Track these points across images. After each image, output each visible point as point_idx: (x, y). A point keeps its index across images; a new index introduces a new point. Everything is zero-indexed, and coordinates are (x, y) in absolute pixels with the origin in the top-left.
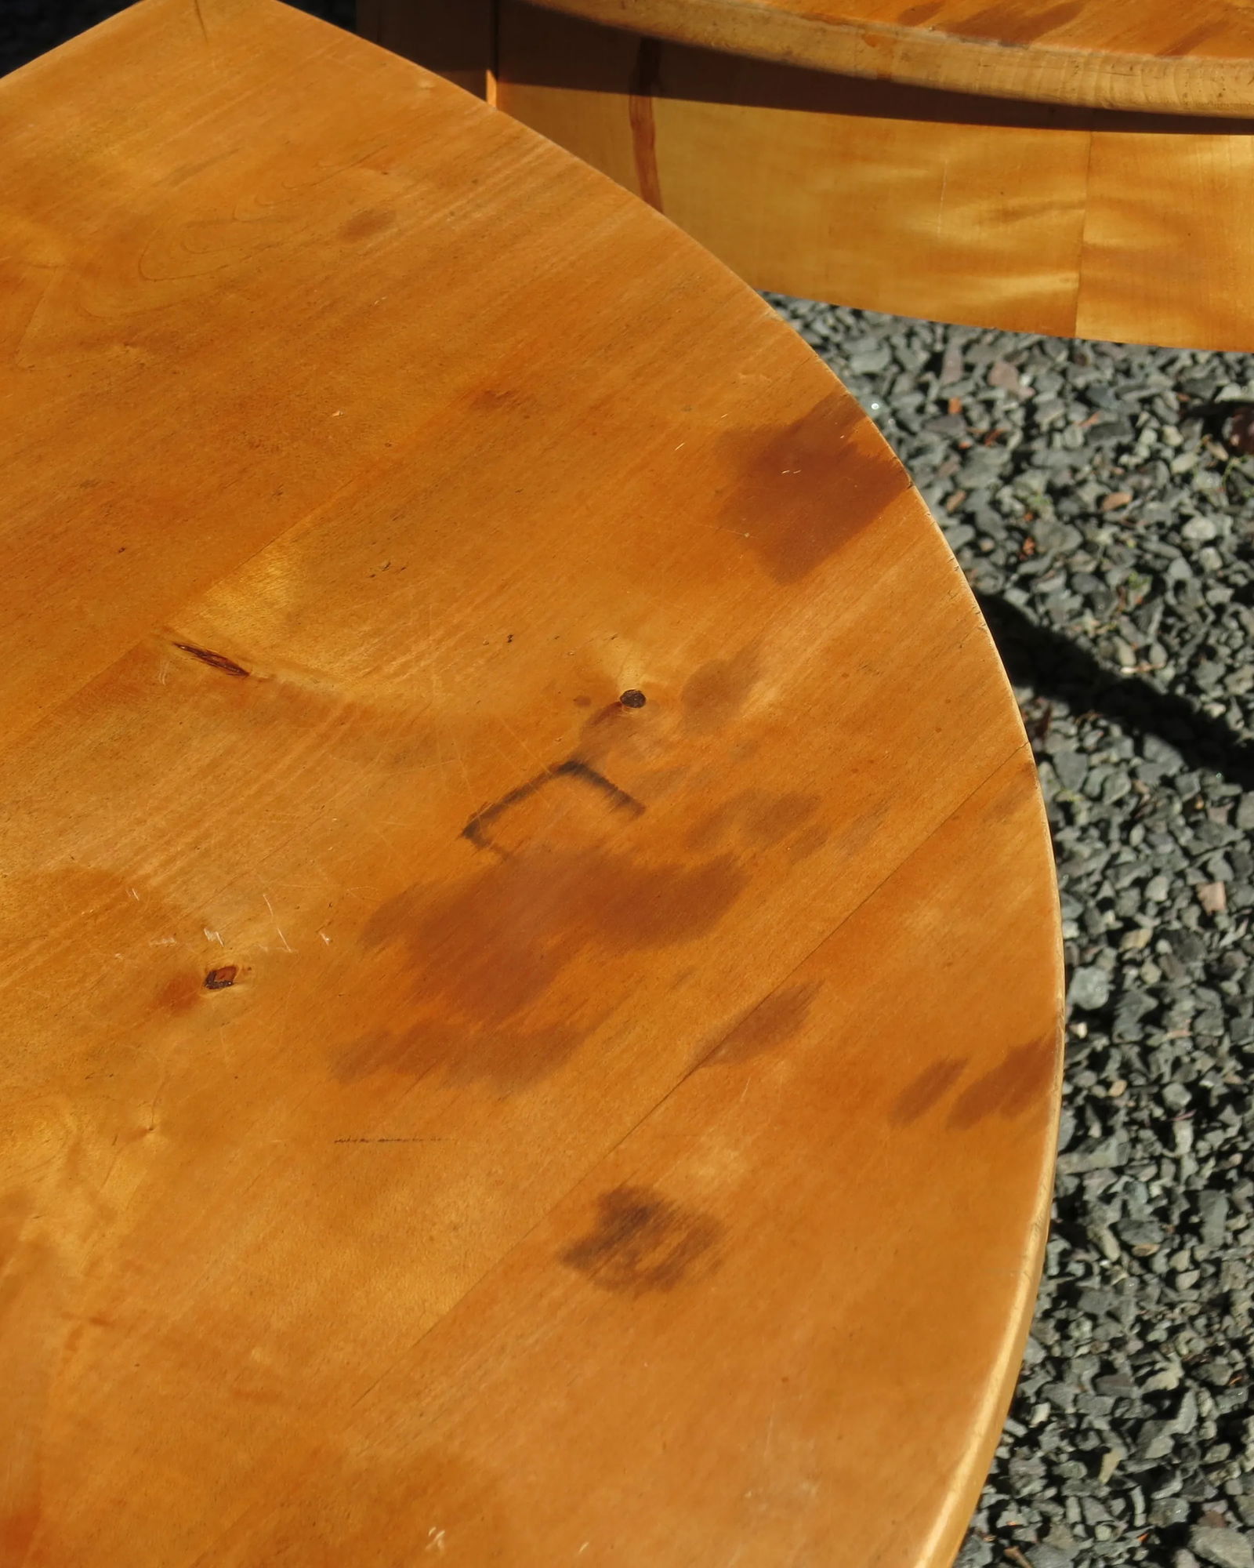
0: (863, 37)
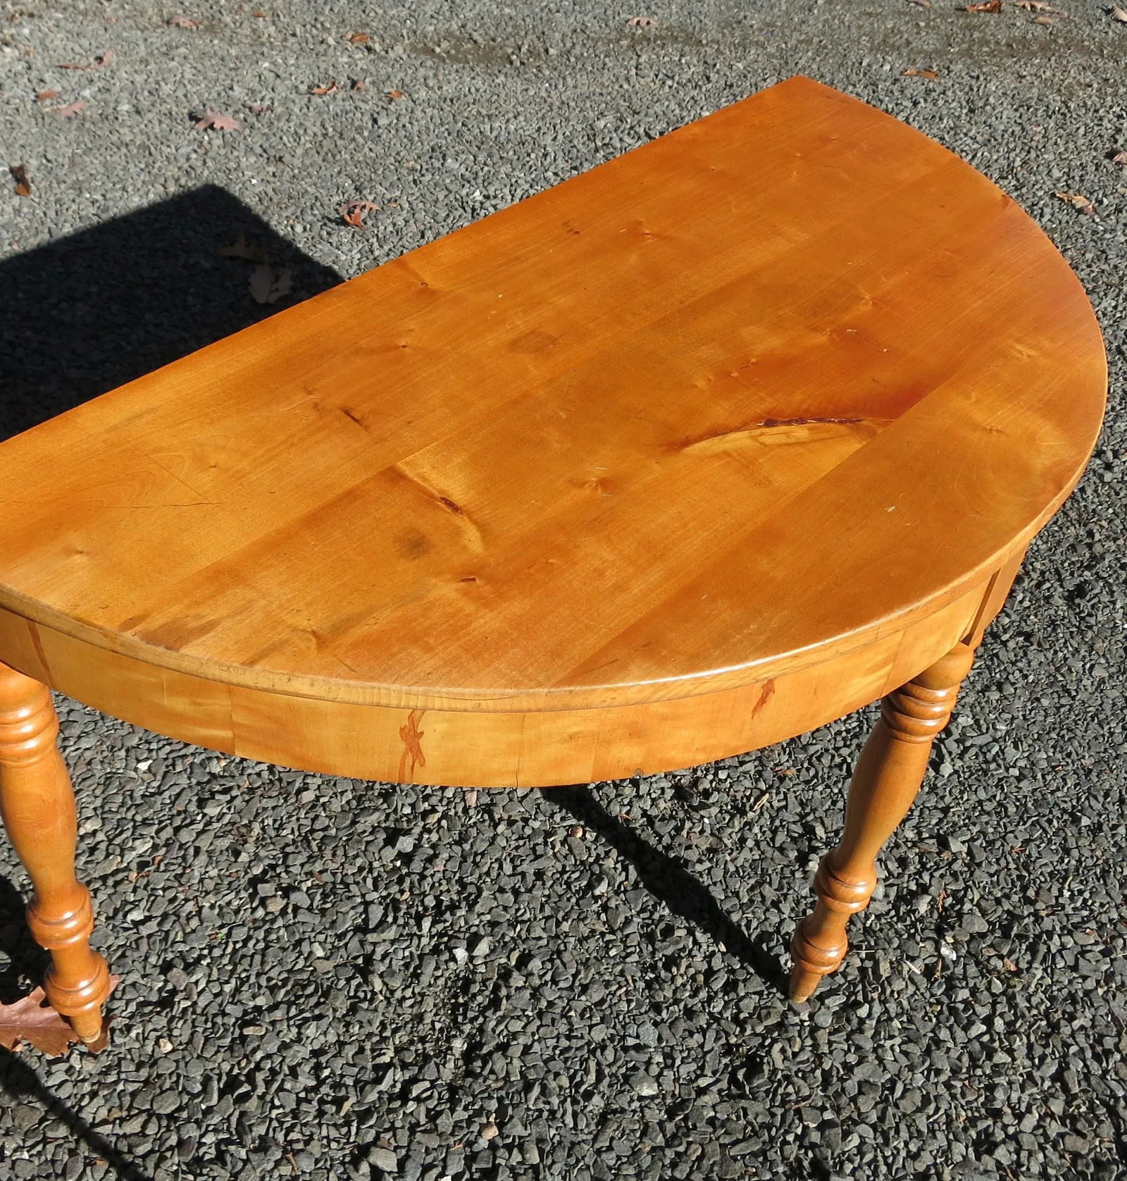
0: (102, 633)
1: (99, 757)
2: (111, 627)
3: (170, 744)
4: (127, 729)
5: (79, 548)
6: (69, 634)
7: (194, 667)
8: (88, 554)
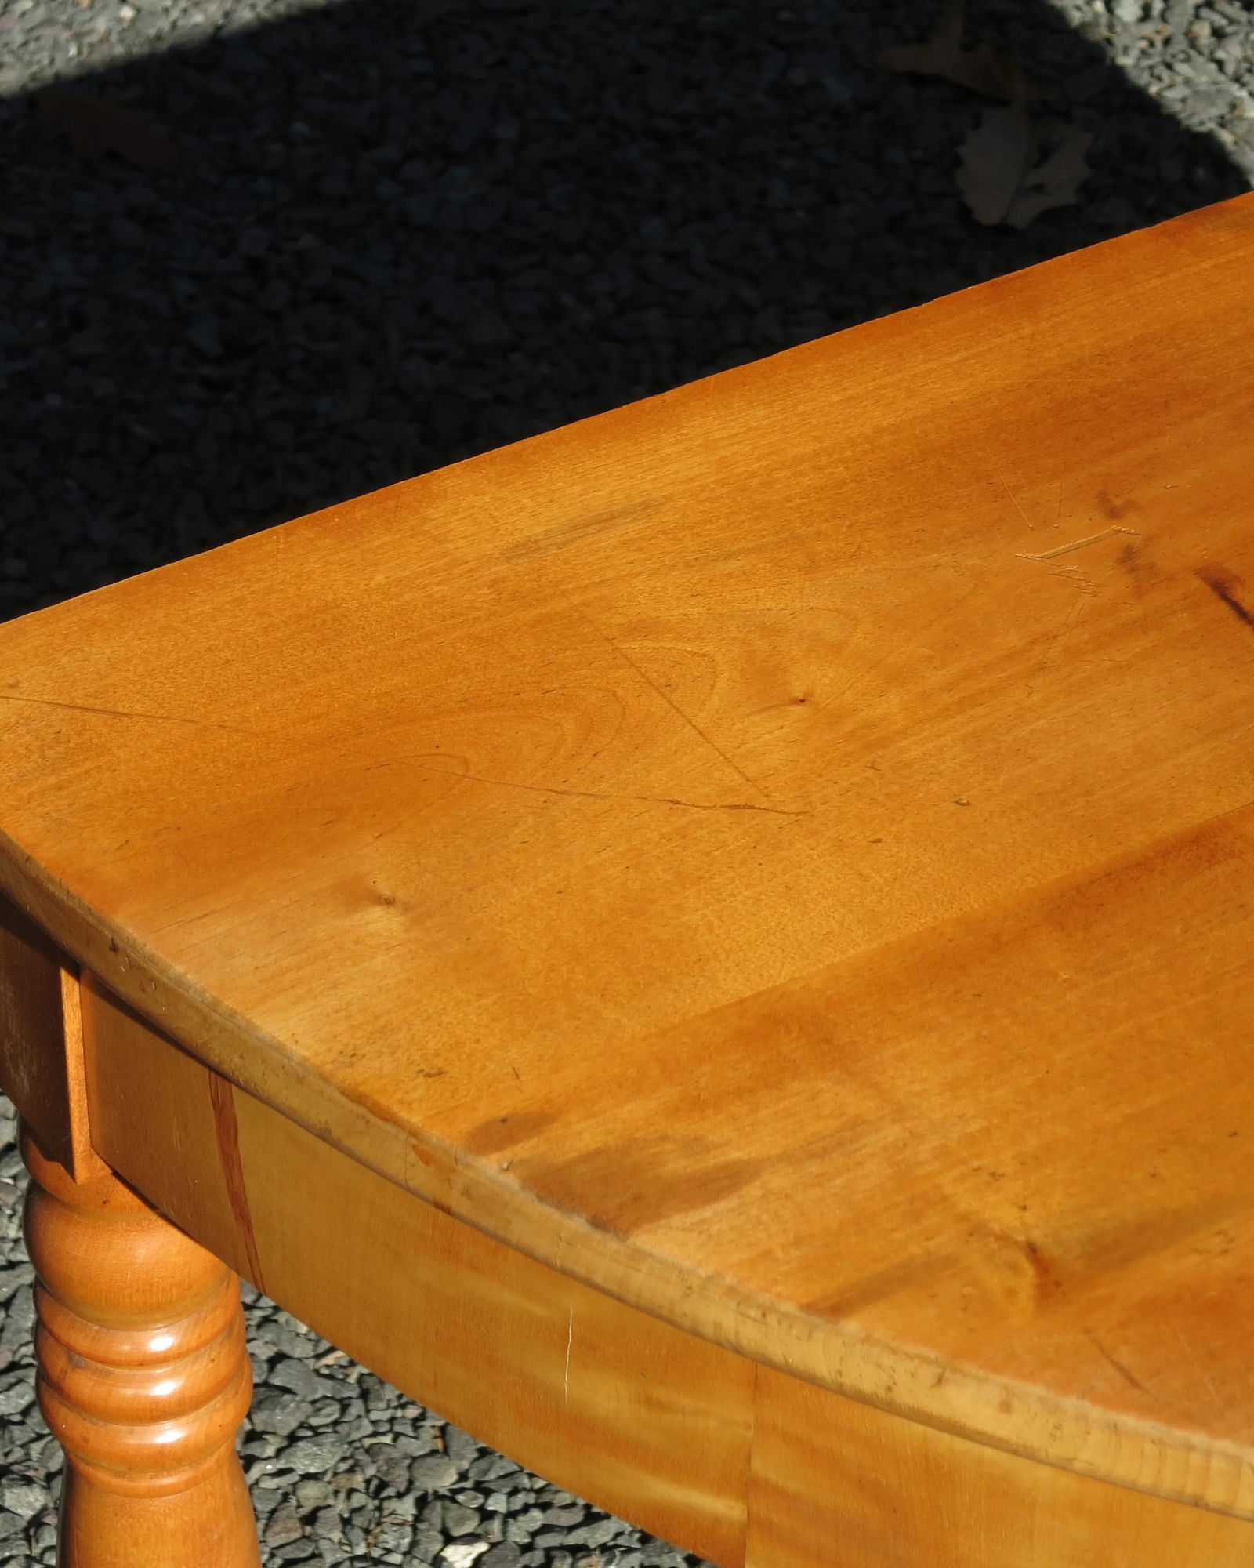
0: (414, 1147)
1: (341, 1507)
2: (442, 1135)
3: (545, 1507)
4: (427, 1440)
5: (384, 888)
6: (323, 1135)
7: (662, 1292)
8: (407, 908)
